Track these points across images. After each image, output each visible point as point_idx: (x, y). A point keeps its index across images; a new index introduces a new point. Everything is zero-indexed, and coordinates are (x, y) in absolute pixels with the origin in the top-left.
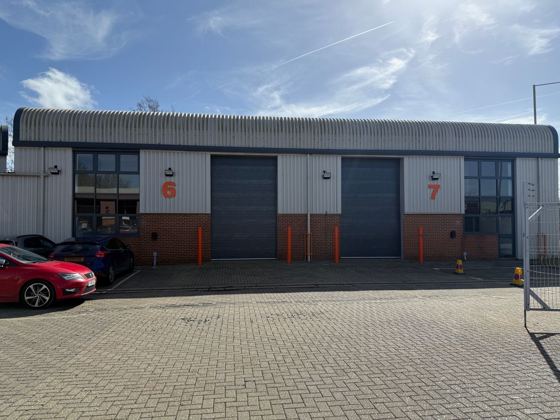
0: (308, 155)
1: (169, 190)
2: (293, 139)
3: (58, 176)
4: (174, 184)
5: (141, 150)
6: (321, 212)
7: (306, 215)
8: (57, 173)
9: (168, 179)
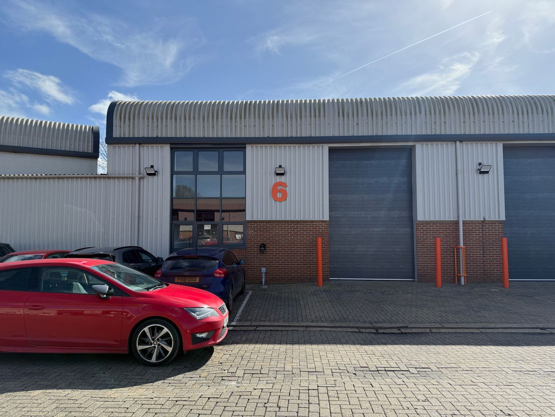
0: (458, 142)
1: (279, 192)
2: (435, 123)
3: (155, 177)
4: (285, 185)
5: (247, 145)
6: (477, 219)
7: (457, 223)
8: (154, 174)
9: (279, 179)
